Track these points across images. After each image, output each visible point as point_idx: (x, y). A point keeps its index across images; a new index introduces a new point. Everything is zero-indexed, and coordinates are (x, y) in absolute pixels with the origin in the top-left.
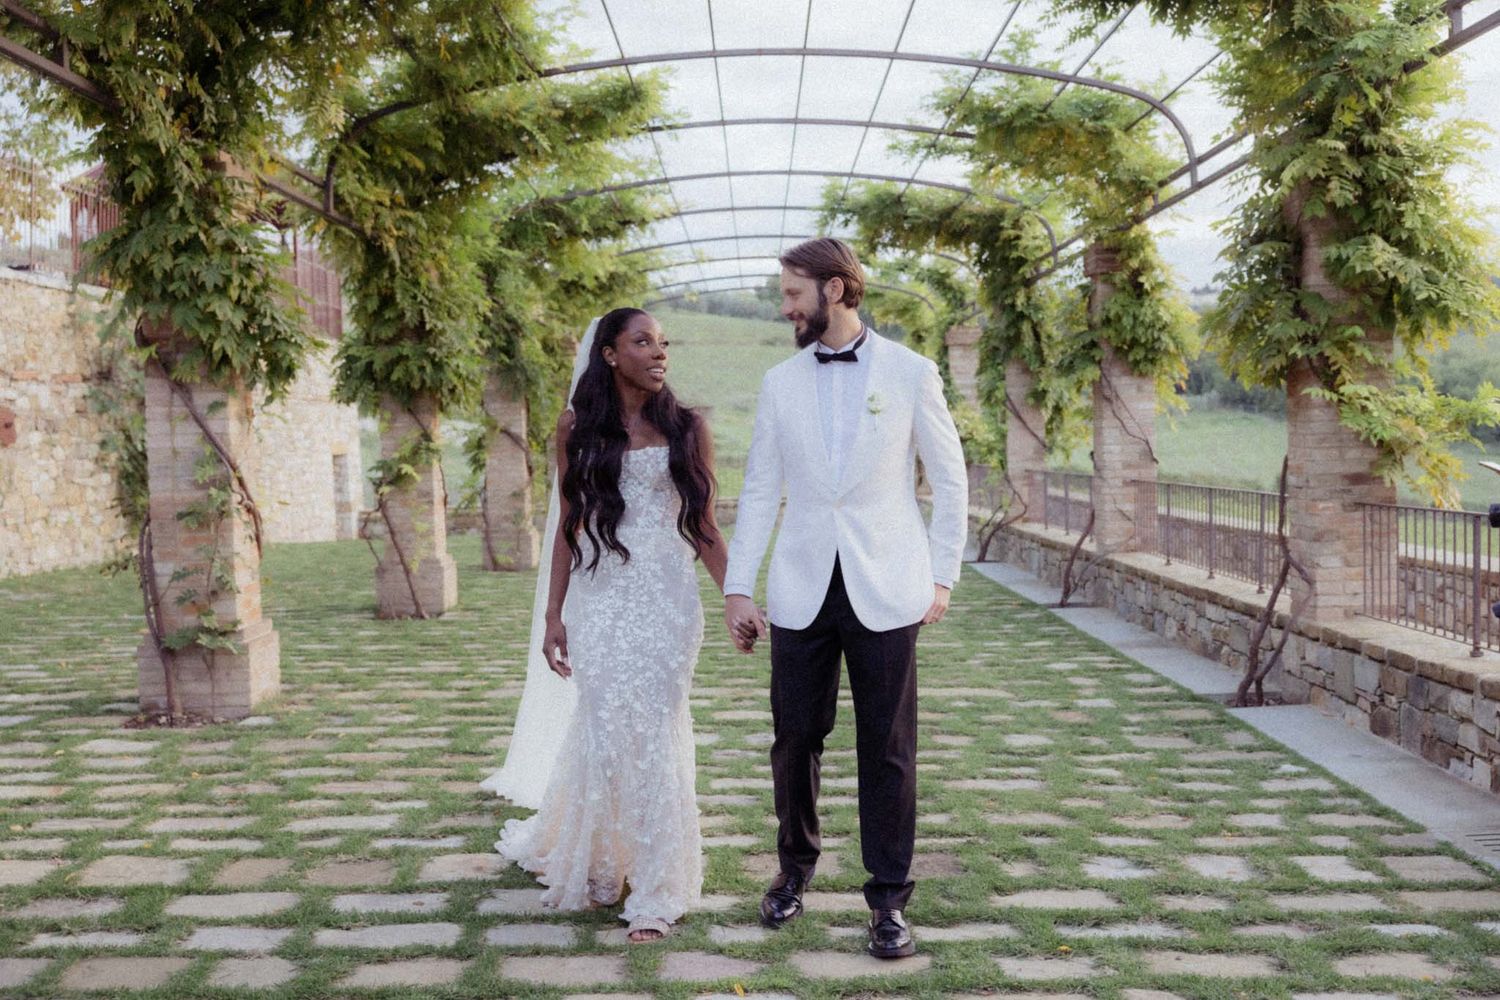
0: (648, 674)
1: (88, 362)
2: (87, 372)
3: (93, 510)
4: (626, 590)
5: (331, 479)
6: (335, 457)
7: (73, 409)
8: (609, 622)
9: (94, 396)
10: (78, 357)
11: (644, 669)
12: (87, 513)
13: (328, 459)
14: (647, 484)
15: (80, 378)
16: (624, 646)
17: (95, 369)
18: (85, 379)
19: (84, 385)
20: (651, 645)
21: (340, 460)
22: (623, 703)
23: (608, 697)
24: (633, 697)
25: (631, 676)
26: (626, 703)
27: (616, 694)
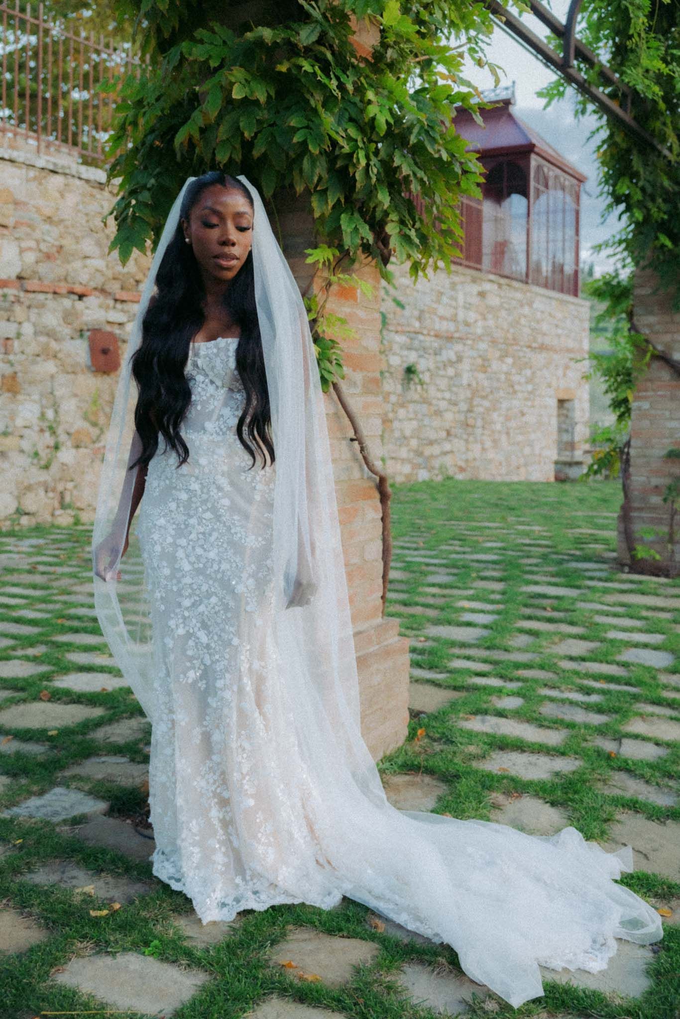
0: (214, 600)
4: (188, 504)
5: (554, 421)
6: (561, 402)
8: (170, 540)
11: (209, 595)
13: (553, 403)
14: (219, 383)
16: (187, 567)
20: (216, 567)
21: (566, 405)
22: (188, 631)
23: (172, 623)
24: (199, 625)
25: (196, 601)
26: (191, 631)
27: (181, 621)
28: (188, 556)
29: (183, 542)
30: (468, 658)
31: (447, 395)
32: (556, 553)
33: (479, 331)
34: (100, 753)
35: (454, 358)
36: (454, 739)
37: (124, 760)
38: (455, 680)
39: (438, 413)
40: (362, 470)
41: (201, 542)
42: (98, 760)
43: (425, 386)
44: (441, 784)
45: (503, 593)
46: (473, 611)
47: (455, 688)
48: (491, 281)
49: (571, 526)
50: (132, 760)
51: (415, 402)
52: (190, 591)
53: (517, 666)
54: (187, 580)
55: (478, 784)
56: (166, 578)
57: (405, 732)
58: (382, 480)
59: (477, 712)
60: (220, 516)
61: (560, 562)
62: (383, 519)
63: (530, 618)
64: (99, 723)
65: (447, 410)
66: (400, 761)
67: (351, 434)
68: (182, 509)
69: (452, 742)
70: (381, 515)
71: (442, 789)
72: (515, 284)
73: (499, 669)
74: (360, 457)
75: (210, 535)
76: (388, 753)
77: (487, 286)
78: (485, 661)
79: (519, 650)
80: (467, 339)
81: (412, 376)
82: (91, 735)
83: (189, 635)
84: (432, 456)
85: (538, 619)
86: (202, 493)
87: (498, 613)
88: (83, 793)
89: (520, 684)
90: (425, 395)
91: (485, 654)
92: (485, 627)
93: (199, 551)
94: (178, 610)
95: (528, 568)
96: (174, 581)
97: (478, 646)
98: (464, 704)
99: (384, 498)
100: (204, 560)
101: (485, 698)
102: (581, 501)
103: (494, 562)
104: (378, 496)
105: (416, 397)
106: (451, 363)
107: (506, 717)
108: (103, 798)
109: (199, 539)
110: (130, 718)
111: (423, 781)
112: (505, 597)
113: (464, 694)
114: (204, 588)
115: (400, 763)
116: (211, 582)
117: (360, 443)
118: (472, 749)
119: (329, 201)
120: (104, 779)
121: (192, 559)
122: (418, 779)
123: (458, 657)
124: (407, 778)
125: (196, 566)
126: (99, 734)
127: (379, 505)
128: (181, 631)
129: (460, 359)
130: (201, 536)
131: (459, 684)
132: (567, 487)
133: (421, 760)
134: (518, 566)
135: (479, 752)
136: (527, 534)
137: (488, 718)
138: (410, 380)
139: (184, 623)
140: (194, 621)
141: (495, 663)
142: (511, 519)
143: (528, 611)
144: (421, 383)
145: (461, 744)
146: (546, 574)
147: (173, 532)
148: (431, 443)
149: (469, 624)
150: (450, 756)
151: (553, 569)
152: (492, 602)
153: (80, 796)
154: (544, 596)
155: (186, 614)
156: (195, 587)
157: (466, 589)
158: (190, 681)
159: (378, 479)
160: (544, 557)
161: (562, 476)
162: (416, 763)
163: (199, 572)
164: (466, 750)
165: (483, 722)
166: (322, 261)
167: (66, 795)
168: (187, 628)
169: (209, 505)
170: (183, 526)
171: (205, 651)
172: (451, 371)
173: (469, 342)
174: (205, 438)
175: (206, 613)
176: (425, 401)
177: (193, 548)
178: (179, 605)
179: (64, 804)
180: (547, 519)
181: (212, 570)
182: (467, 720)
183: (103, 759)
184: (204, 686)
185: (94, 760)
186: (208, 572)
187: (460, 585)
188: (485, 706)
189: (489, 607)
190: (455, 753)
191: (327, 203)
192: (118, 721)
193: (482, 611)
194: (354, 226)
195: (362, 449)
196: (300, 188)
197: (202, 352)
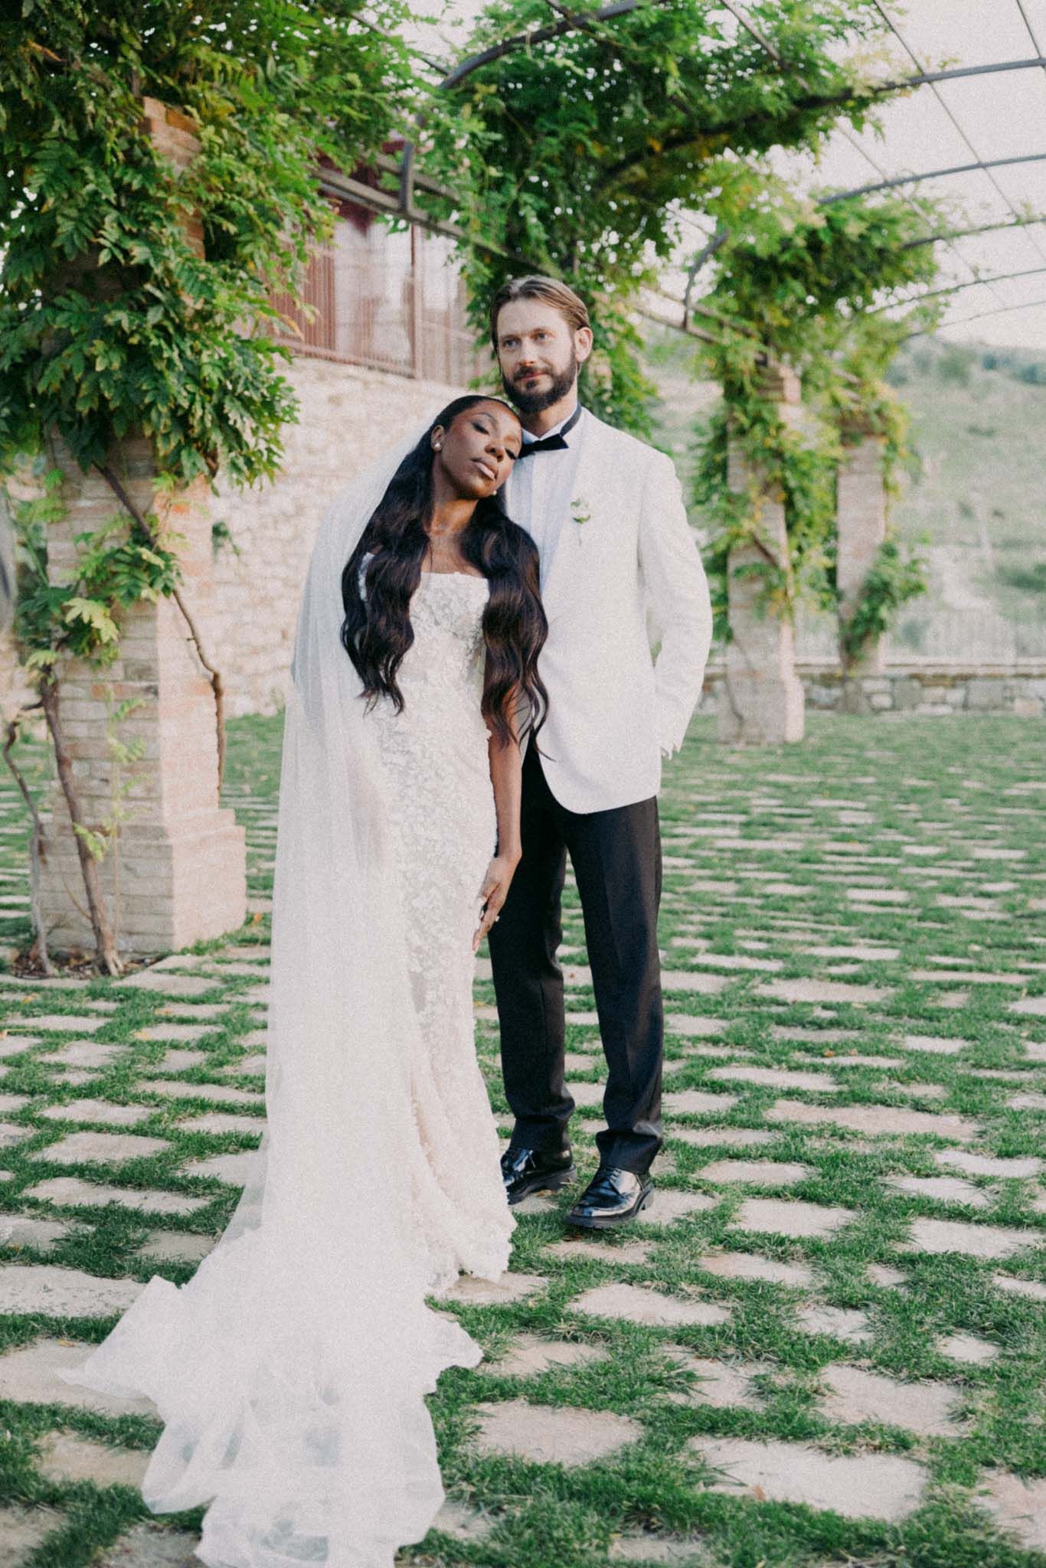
31: (281, 571)
33: (333, 462)
35: (290, 509)
39: (266, 601)
40: (197, 666)
43: (243, 558)
48: (350, 377)
51: (226, 583)
58: (216, 677)
62: (217, 714)
65: (281, 597)
67: (190, 636)
70: (215, 710)
72: (391, 379)
74: (196, 654)
77: (345, 386)
80: (311, 476)
81: (220, 540)
84: (257, 674)
90: (242, 571)
99: (218, 693)
104: (211, 692)
105: (228, 575)
106: (287, 517)
117: (197, 642)
127: (213, 700)
129: (300, 510)
138: (217, 546)
144: (237, 551)
148: (256, 652)
159: (211, 675)
172: (286, 531)
173: (314, 481)
176: (243, 581)
191: (170, 443)
194: (192, 459)
195: (198, 648)
196: (148, 432)
197: (434, 585)
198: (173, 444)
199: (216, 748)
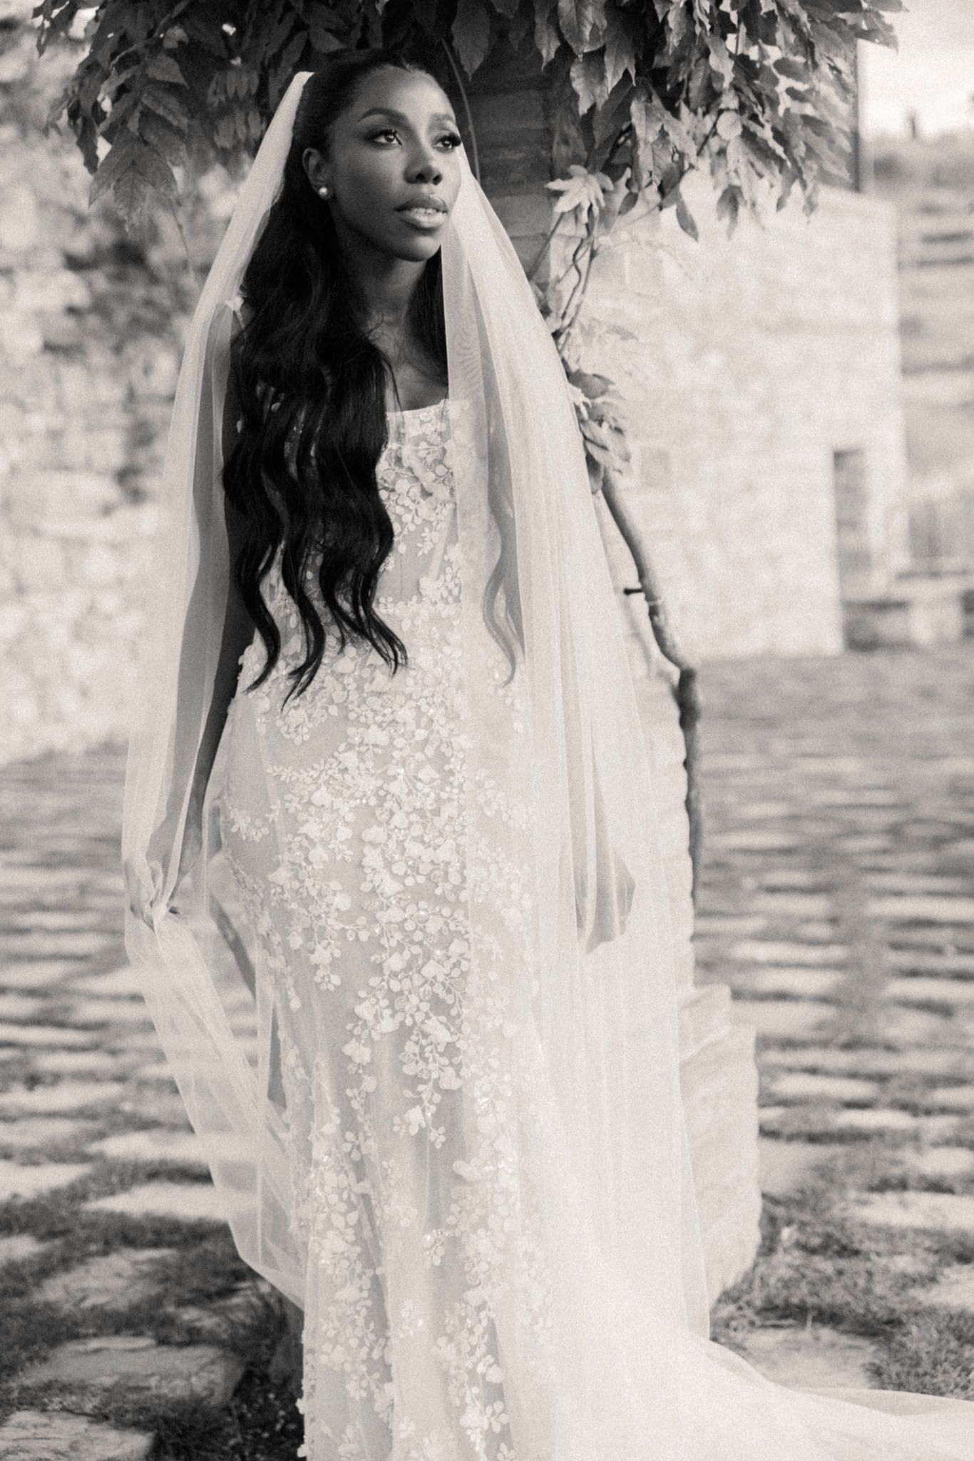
1: (81, 220)
2: (81, 245)
3: (109, 602)
5: (824, 505)
6: (839, 457)
7: (34, 341)
9: (100, 307)
10: (43, 205)
12: (91, 609)
13: (821, 460)
15: (53, 259)
16: (389, 887)
17: (107, 236)
18: (74, 263)
19: (69, 278)
21: (851, 461)
22: (402, 1024)
23: (363, 1010)
24: (425, 1007)
25: (415, 957)
26: (409, 1022)
27: (384, 1003)
28: (389, 864)
29: (375, 833)
30: (813, 1071)
32: (918, 821)
34: (82, 1331)
36: (857, 1246)
37: (142, 1342)
38: (807, 1121)
40: (647, 656)
41: (417, 831)
42: (81, 1348)
44: (860, 1342)
45: (833, 921)
46: (778, 965)
47: (813, 1138)
49: (930, 756)
50: (163, 1342)
52: (398, 936)
53: (933, 1082)
54: (395, 914)
55: (947, 1335)
56: (341, 915)
57: (754, 1237)
58: (687, 677)
59: (883, 1186)
60: (451, 773)
61: (937, 843)
62: (687, 764)
63: (914, 973)
64: (45, 1269)
66: (758, 1298)
68: (370, 764)
69: (856, 1253)
70: (682, 755)
71: (869, 1351)
73: (895, 1091)
74: (647, 627)
75: (437, 812)
76: (730, 1283)
78: (853, 1075)
79: (919, 1046)
82: (38, 1297)
83: (404, 1033)
85: (933, 974)
86: (418, 726)
87: (839, 966)
88: (84, 1419)
89: (952, 1120)
91: (843, 1060)
92: (823, 1000)
93: (414, 849)
94: (374, 981)
95: (868, 861)
96: (362, 921)
97: (824, 1044)
98: (851, 1169)
99: (688, 715)
100: (425, 868)
101: (888, 1153)
102: (927, 694)
103: (786, 851)
104: (675, 712)
107: (950, 1191)
108: (137, 1426)
109: (411, 823)
110: (105, 1253)
111: (817, 1339)
112: (843, 929)
113: (837, 1150)
114: (433, 927)
115: (758, 1303)
116: (446, 911)
117: (650, 598)
118: (904, 1263)
119: (609, 75)
120: (117, 1384)
121: (399, 869)
122: (806, 1335)
123: (790, 1070)
124: (781, 1335)
125: (410, 882)
126: (55, 1291)
127: (678, 732)
128: (388, 1025)
130: (414, 818)
131: (818, 1128)
132: (879, 661)
133: (800, 1294)
134: (844, 858)
135: (923, 1269)
136: (833, 781)
137: (910, 1196)
139: (391, 1006)
140: (414, 999)
141: (882, 1078)
142: (780, 747)
143: (905, 959)
145: (878, 1254)
146: (914, 872)
147: (350, 817)
149: (782, 996)
150: (861, 1282)
151: (924, 858)
152: (814, 943)
153: (81, 1425)
154: (929, 923)
155: (395, 986)
156: (409, 926)
157: (741, 915)
158: (414, 1131)
159: (676, 675)
160: (895, 831)
161: (862, 635)
162: (795, 1300)
163: (417, 894)
164: (892, 1268)
165: (904, 1205)
166: (586, 206)
167: (45, 1425)
168: (399, 1017)
169: (430, 751)
170: (373, 802)
171: (445, 1061)
174: (425, 611)
175: (441, 978)
177: (401, 844)
178: (378, 968)
179: (54, 1444)
180: (867, 743)
181: (448, 886)
182: (865, 1203)
183: (94, 1344)
184: (443, 1139)
185: (72, 1347)
186: (438, 891)
187: (724, 906)
188: (896, 1172)
189: (813, 955)
190: (870, 1274)
191: (602, 78)
192: (82, 1261)
193: (802, 966)
194: (658, 128)
195: (653, 612)
196: (548, 49)
197: (412, 431)
198: (611, 81)
199: (685, 843)
